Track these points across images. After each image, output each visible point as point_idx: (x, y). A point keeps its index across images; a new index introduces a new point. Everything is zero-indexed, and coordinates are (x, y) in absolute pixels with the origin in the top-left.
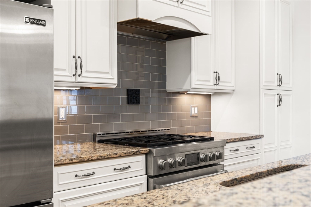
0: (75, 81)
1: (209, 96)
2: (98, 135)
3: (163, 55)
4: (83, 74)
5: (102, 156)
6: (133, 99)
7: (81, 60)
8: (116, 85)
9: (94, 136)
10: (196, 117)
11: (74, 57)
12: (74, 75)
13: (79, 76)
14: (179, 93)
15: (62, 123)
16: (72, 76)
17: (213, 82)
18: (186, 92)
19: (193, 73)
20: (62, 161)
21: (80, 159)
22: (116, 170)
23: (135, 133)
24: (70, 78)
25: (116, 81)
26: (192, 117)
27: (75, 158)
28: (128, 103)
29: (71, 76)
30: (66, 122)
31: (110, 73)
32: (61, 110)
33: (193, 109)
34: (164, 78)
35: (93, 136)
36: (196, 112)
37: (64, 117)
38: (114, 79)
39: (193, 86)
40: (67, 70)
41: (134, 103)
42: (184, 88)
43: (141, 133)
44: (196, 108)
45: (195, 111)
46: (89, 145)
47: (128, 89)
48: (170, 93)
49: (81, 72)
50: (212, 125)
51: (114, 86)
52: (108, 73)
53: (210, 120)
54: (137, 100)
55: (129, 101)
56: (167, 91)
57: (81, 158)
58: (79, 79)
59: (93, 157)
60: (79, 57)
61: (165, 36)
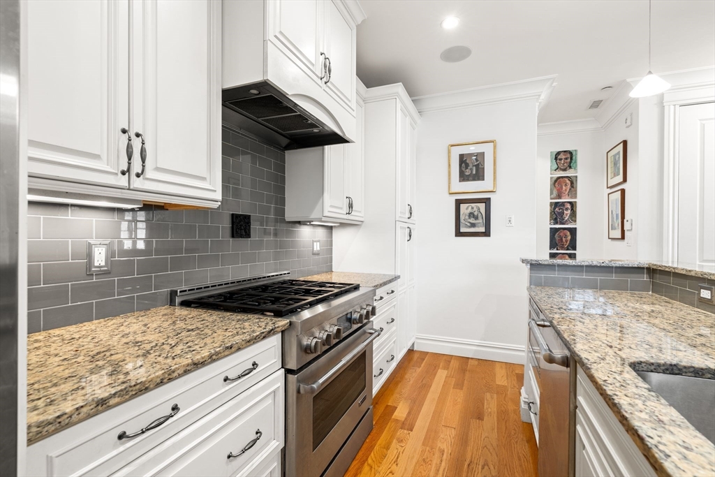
0: (127, 185)
1: (331, 228)
2: (180, 292)
3: (281, 168)
4: (149, 173)
5: (196, 362)
6: (241, 229)
7: (143, 141)
8: (220, 203)
9: (173, 294)
10: (318, 254)
11: (124, 131)
12: (123, 173)
13: (138, 175)
14: (299, 223)
15: (98, 277)
16: (120, 174)
17: (346, 210)
18: (310, 222)
19: (326, 195)
20: (66, 416)
21: (134, 388)
22: (228, 381)
23: (245, 282)
24: (112, 177)
25: (218, 196)
26: (314, 254)
27: (115, 394)
28: (233, 236)
29: (116, 174)
30: (110, 273)
31: (208, 179)
32: (96, 249)
33: (315, 244)
34: (282, 201)
35: (171, 294)
36: (318, 249)
37: (103, 264)
38: (215, 191)
39: (326, 214)
40: (104, 157)
41: (241, 236)
42: (313, 216)
43: (253, 281)
44: (318, 243)
45: (317, 247)
46: (163, 315)
47: (233, 215)
48: (290, 222)
49: (144, 166)
50: (333, 263)
51: (216, 205)
52: (203, 179)
53: (332, 257)
54: (246, 232)
55: (235, 232)
56: (287, 220)
57: (138, 387)
58: (137, 183)
59: (174, 372)
60: (138, 135)
61: (285, 141)
